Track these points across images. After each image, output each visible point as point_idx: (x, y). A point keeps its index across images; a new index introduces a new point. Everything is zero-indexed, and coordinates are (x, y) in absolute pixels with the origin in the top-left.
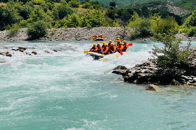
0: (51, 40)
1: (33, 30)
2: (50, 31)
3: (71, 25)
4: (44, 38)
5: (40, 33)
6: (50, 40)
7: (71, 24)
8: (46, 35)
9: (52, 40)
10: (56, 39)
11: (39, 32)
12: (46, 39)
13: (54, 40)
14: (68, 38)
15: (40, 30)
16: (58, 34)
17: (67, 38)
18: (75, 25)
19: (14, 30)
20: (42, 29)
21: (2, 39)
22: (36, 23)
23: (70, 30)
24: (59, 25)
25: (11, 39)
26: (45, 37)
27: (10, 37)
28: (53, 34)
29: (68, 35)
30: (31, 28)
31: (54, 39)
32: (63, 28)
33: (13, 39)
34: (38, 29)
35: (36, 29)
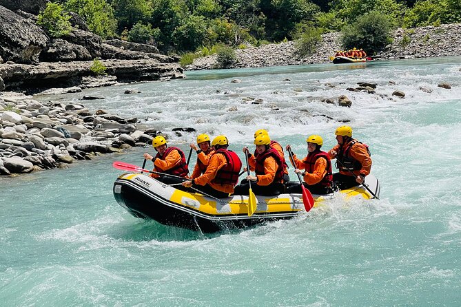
0: (404, 58)
1: (355, 36)
2: (398, 36)
3: (448, 15)
4: (383, 54)
5: (374, 41)
6: (401, 58)
7: (448, 13)
8: (389, 46)
9: (406, 57)
10: (416, 55)
11: (372, 40)
12: (389, 56)
13: (409, 57)
14: (446, 49)
15: (375, 35)
16: (419, 42)
17: (443, 51)
18: (457, 16)
19: (310, 39)
20: (379, 33)
21: (284, 61)
22: (362, 19)
23: (448, 29)
24: (416, 18)
25: (305, 61)
26: (387, 50)
27: (302, 55)
28: (405, 42)
29: (445, 43)
30: (352, 31)
31: (409, 54)
32: (431, 27)
33: (309, 59)
34: (368, 33)
35: (364, 33)
